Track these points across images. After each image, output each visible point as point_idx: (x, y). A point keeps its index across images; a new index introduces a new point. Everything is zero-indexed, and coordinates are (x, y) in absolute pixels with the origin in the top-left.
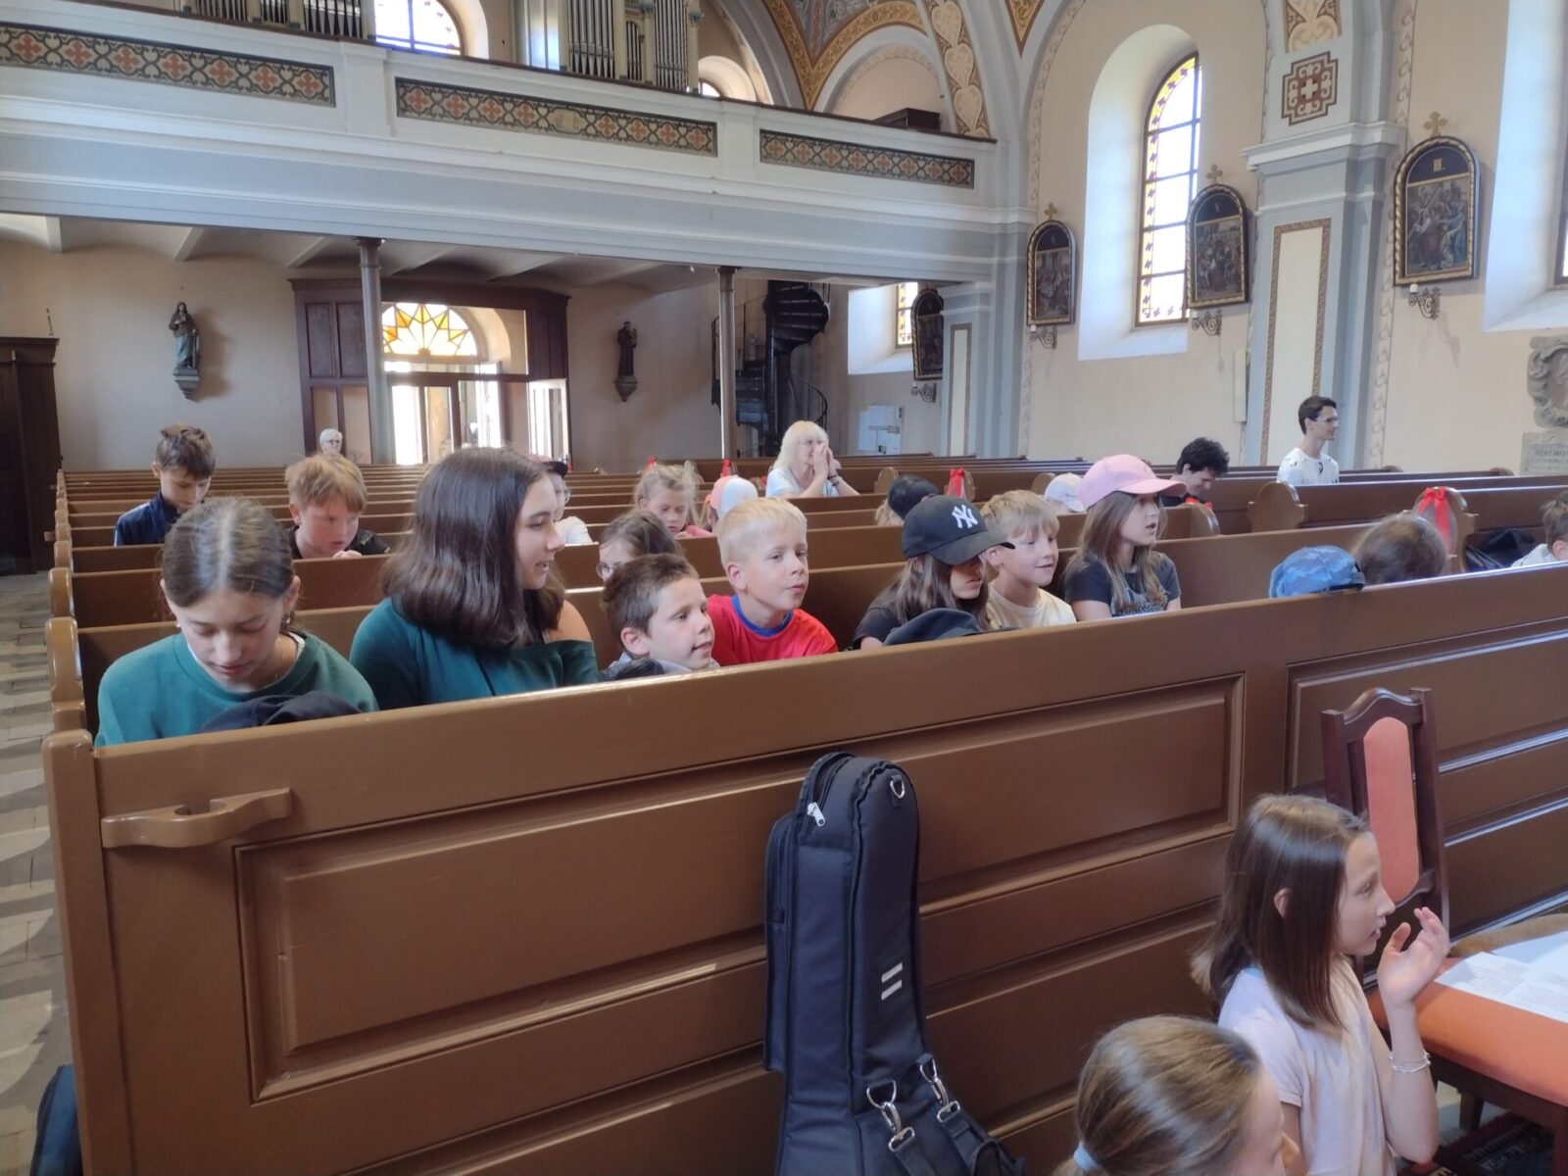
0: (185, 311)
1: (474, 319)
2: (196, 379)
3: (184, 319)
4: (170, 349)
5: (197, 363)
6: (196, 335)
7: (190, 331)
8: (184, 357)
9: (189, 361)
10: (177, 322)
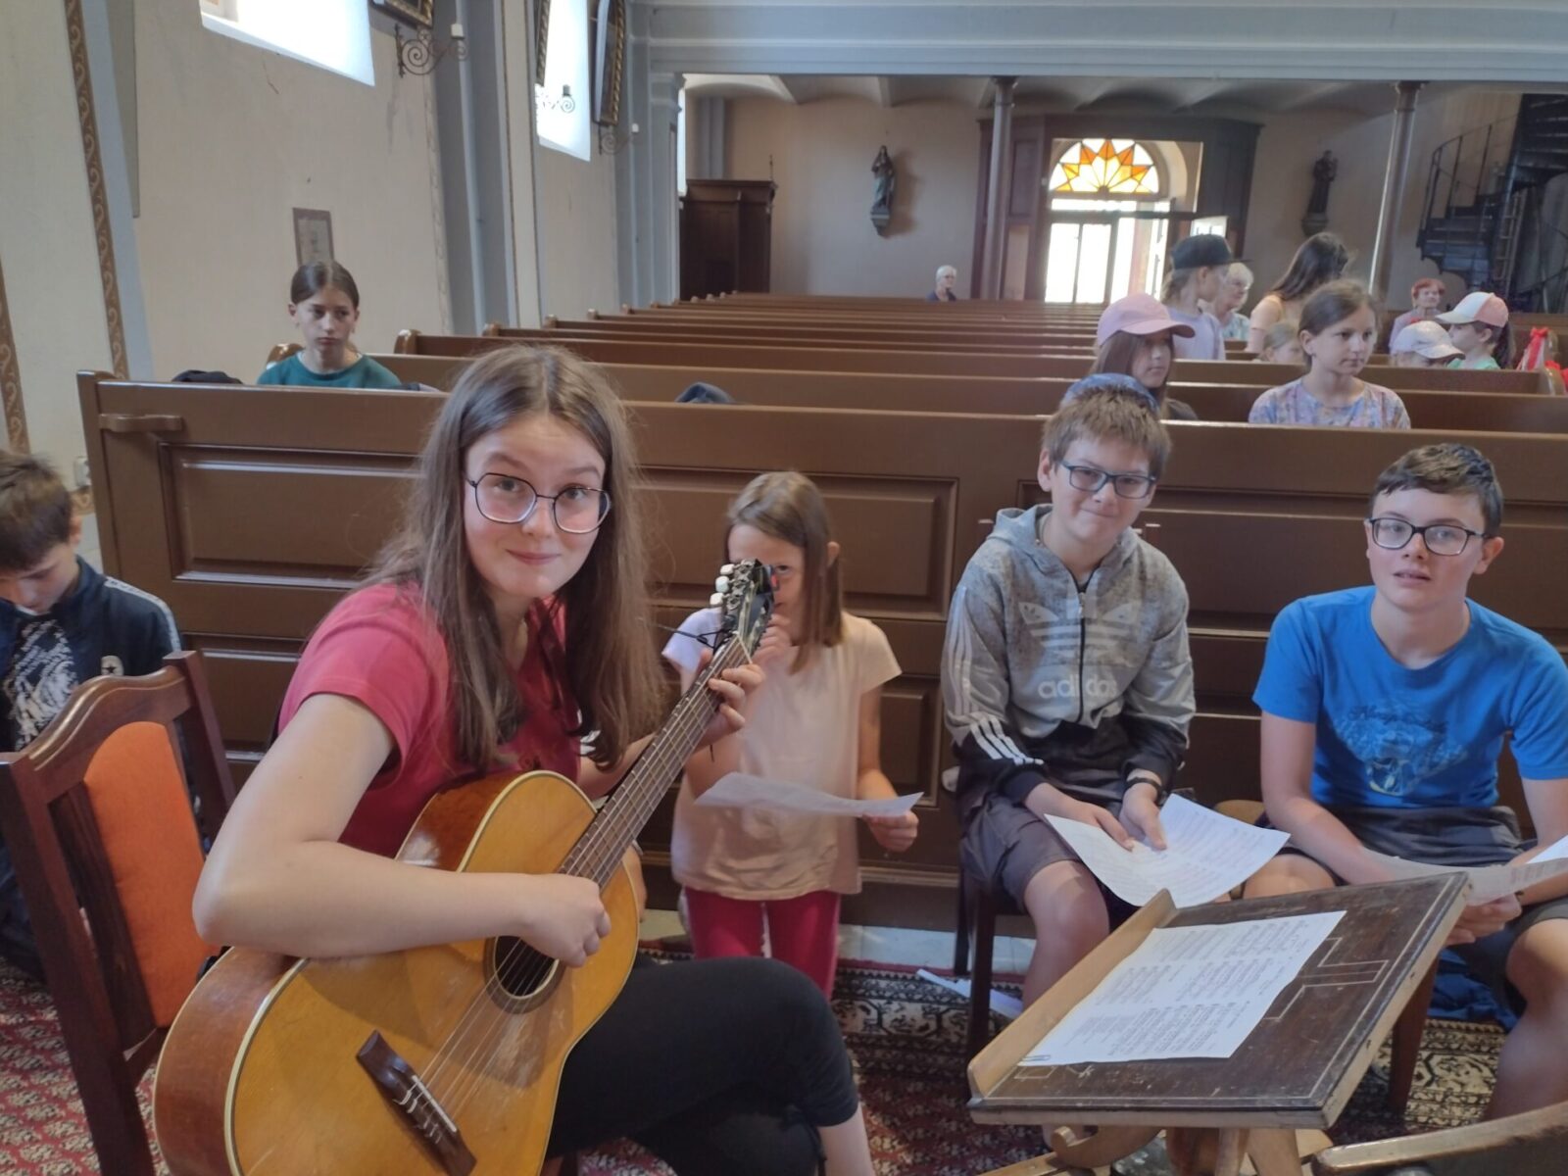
0: (886, 154)
1: (1159, 153)
2: (886, 217)
3: (883, 161)
4: (870, 188)
5: (890, 203)
6: (892, 176)
7: (886, 172)
8: (880, 197)
9: (883, 200)
10: (878, 165)
